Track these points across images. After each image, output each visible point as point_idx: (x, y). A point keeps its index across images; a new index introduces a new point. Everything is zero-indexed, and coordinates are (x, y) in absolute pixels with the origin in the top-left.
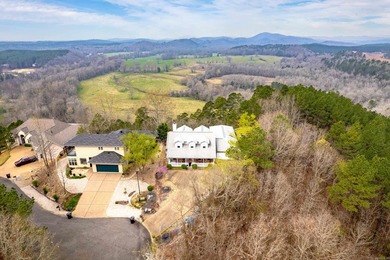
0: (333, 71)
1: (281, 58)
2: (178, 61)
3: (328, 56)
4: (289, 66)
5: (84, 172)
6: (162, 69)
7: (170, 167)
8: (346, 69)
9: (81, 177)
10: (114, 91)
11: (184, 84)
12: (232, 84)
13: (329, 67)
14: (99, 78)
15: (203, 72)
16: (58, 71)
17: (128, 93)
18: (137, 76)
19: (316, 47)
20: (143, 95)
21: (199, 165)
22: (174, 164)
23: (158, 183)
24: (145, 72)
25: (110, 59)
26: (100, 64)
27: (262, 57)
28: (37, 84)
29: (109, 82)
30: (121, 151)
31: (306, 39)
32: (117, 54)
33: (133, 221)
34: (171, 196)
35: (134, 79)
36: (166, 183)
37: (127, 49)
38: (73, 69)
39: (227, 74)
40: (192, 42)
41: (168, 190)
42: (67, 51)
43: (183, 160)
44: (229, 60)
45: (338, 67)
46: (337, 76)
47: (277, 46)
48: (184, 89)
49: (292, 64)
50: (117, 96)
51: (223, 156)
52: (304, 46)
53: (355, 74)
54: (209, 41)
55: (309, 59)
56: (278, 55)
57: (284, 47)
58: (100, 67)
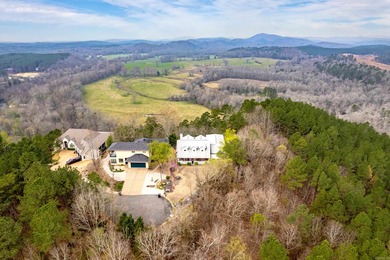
0: (324, 75)
1: (277, 60)
2: (177, 64)
3: (321, 59)
4: (282, 70)
5: (122, 168)
6: (161, 72)
7: (179, 164)
8: (336, 73)
9: (121, 171)
10: (117, 96)
11: (183, 88)
12: (228, 88)
13: (321, 71)
14: (101, 82)
15: (201, 76)
16: (62, 76)
17: (130, 97)
18: (138, 80)
19: (311, 49)
20: (145, 99)
21: (199, 162)
22: (182, 162)
23: (172, 174)
24: (145, 76)
25: (111, 62)
26: (101, 68)
27: (257, 59)
28: (44, 89)
29: (111, 87)
30: (147, 154)
31: (303, 40)
32: (117, 56)
33: (159, 196)
34: (181, 182)
35: (135, 82)
36: (177, 175)
37: (126, 51)
38: (76, 73)
39: (223, 77)
40: (188, 43)
41: (179, 178)
42: (68, 55)
43: (188, 159)
44: (226, 63)
45: (328, 71)
46: (327, 81)
47: (273, 48)
49: (285, 67)
50: (121, 101)
51: (215, 157)
52: (299, 48)
53: (344, 79)
54: (206, 42)
55: (303, 62)
56: (274, 57)
57: (280, 49)
58: (101, 71)
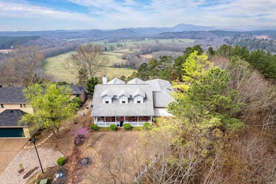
1: (194, 40)
2: (120, 43)
3: (229, 38)
6: (108, 49)
7: (97, 129)
11: (124, 58)
14: (61, 56)
15: (139, 51)
19: (219, 33)
21: (133, 124)
22: (100, 124)
25: (70, 42)
27: (182, 40)
36: (86, 152)
37: (84, 36)
38: (42, 49)
39: (156, 51)
40: (130, 30)
41: (88, 162)
42: (38, 37)
43: (113, 119)
44: (157, 42)
47: (191, 32)
48: (124, 62)
54: (142, 30)
55: (215, 40)
56: (193, 38)
57: (196, 33)
58: (62, 47)
